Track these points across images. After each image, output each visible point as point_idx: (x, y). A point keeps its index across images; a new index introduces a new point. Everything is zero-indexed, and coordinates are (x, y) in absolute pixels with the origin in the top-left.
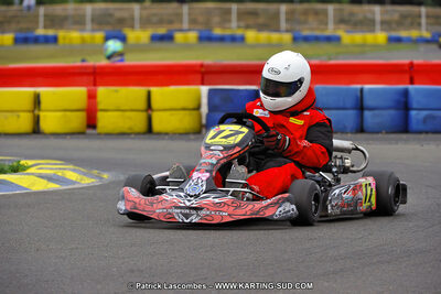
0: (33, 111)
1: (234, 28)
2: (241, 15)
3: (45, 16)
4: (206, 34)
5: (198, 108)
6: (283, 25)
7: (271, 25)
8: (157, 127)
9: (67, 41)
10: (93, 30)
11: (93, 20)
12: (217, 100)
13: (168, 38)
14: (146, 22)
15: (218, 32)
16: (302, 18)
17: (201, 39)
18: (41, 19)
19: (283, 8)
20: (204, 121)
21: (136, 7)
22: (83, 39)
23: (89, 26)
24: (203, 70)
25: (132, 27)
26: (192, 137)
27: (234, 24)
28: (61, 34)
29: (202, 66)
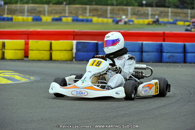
0: (2, 50)
1: (88, 16)
2: (91, 10)
3: (8, 9)
4: (76, 18)
5: (72, 50)
6: (109, 15)
7: (103, 15)
8: (54, 57)
9: (17, 20)
10: (28, 16)
11: (28, 11)
12: (80, 47)
13: (60, 20)
14: (50, 13)
15: (81, 17)
16: (117, 12)
17: (73, 20)
18: (6, 10)
19: (109, 8)
20: (74, 56)
21: (46, 6)
22: (23, 19)
23: (26, 14)
24: (74, 34)
25: (44, 15)
26: (69, 62)
27: (88, 14)
28: (14, 17)
29: (74, 32)
